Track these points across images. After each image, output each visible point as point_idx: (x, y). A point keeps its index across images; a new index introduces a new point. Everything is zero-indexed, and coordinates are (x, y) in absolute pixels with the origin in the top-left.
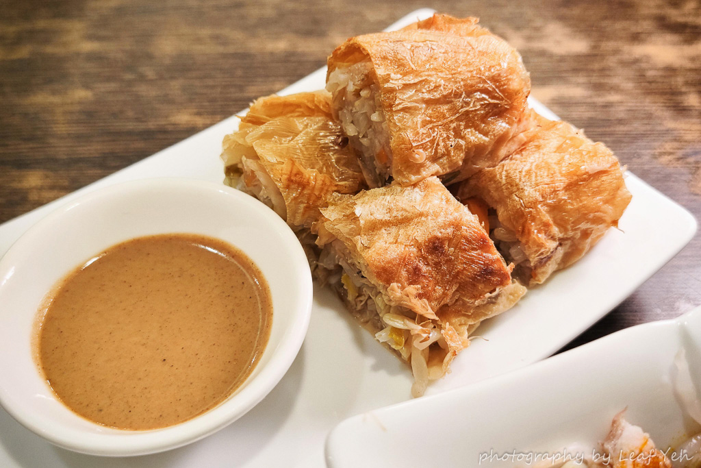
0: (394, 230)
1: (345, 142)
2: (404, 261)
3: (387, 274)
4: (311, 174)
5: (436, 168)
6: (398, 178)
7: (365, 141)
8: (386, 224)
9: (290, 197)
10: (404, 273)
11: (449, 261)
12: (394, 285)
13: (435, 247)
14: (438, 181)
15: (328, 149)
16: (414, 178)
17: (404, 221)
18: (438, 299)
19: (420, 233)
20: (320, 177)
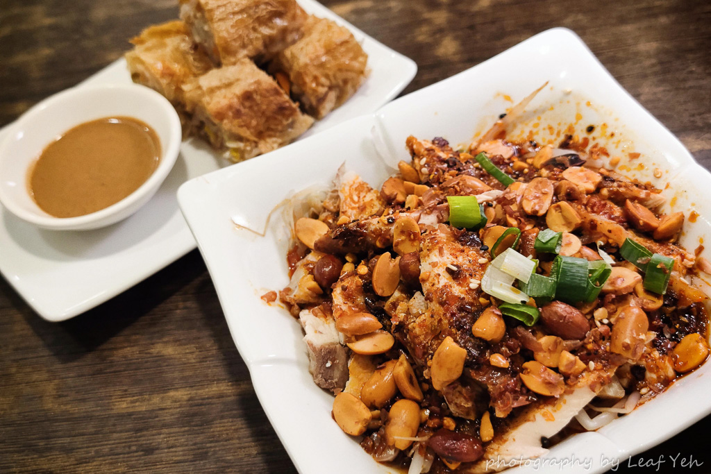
0: (223, 91)
1: (196, 47)
2: (230, 107)
3: (221, 115)
4: (177, 68)
5: (245, 52)
6: (224, 61)
7: (206, 45)
8: (219, 88)
9: (164, 82)
10: (230, 114)
11: (257, 105)
12: (225, 121)
13: (247, 96)
14: (247, 60)
15: (188, 53)
16: (233, 60)
17: (229, 85)
18: (255, 128)
19: (238, 90)
20: (183, 70)
